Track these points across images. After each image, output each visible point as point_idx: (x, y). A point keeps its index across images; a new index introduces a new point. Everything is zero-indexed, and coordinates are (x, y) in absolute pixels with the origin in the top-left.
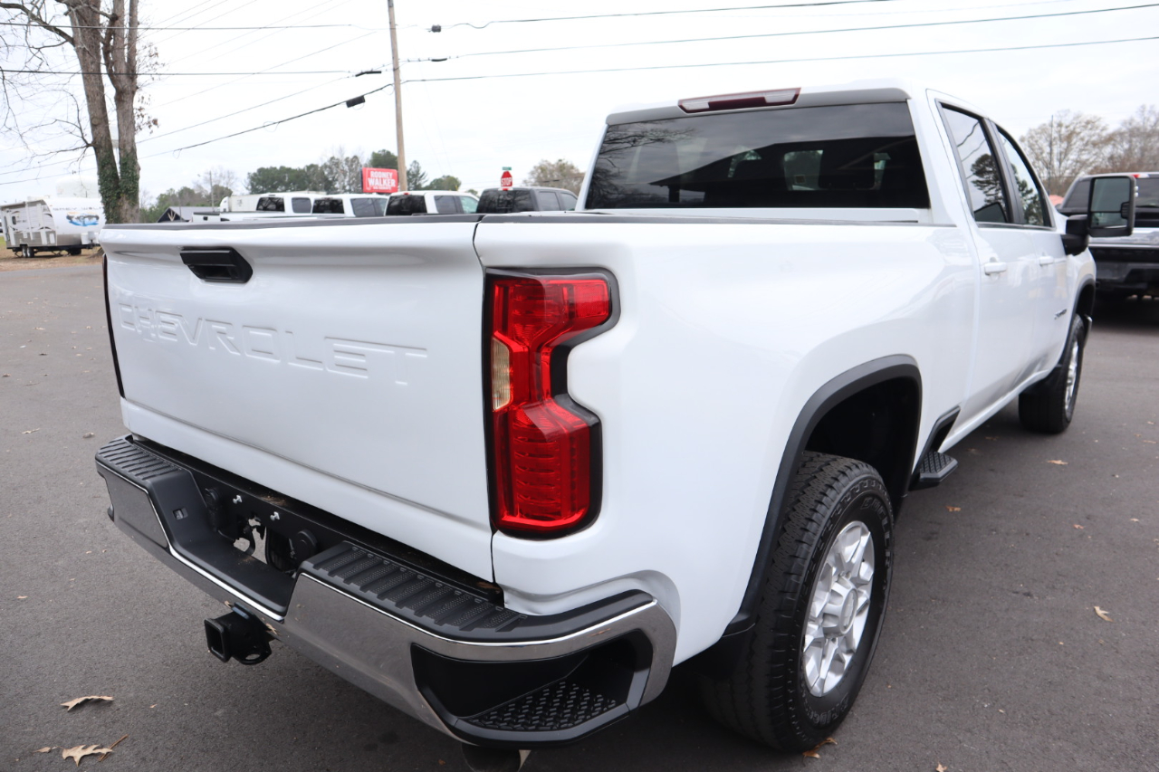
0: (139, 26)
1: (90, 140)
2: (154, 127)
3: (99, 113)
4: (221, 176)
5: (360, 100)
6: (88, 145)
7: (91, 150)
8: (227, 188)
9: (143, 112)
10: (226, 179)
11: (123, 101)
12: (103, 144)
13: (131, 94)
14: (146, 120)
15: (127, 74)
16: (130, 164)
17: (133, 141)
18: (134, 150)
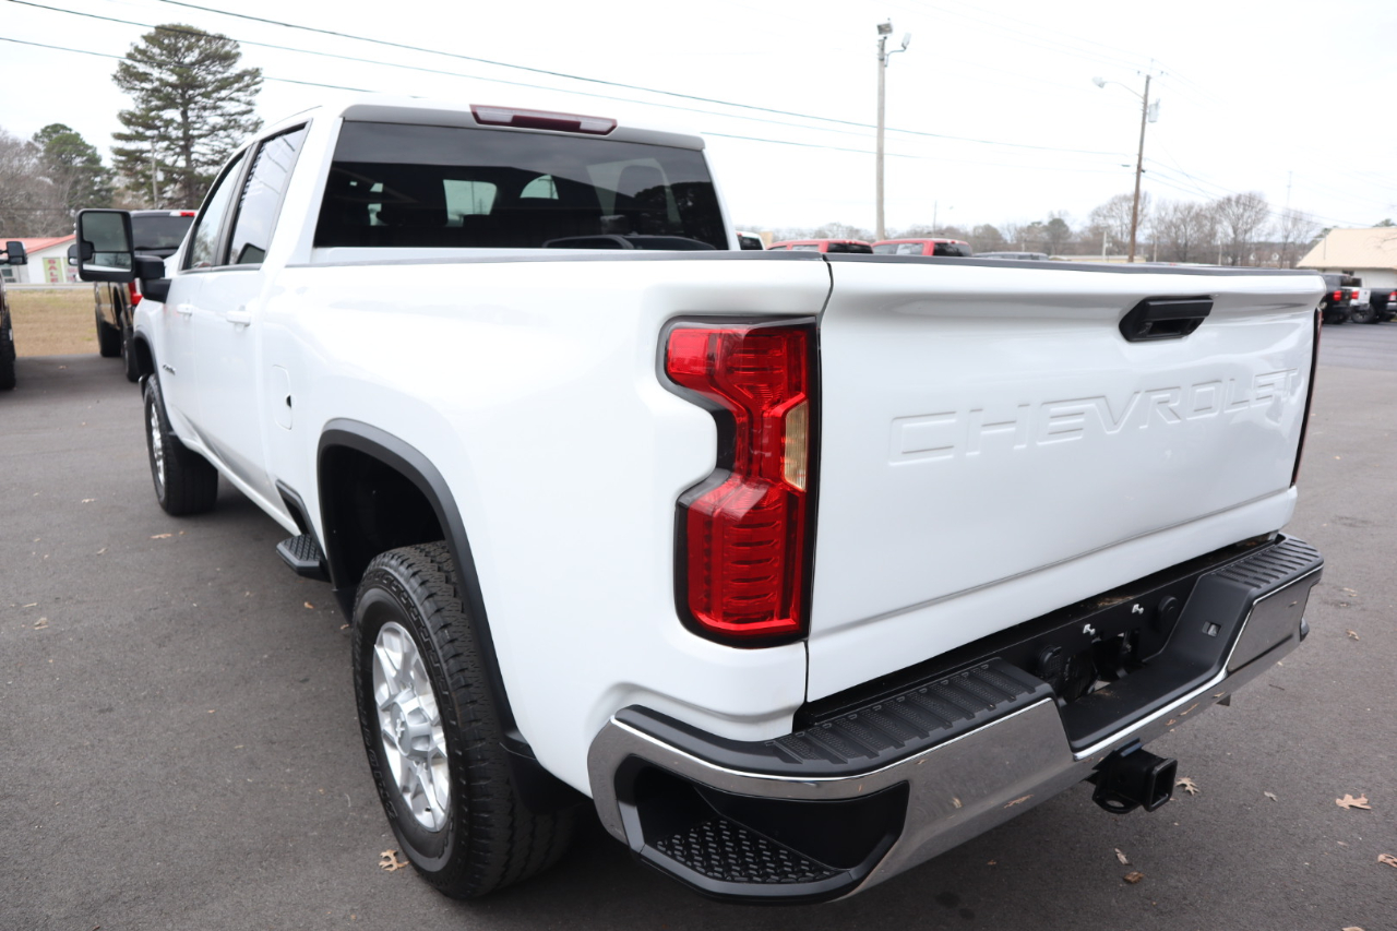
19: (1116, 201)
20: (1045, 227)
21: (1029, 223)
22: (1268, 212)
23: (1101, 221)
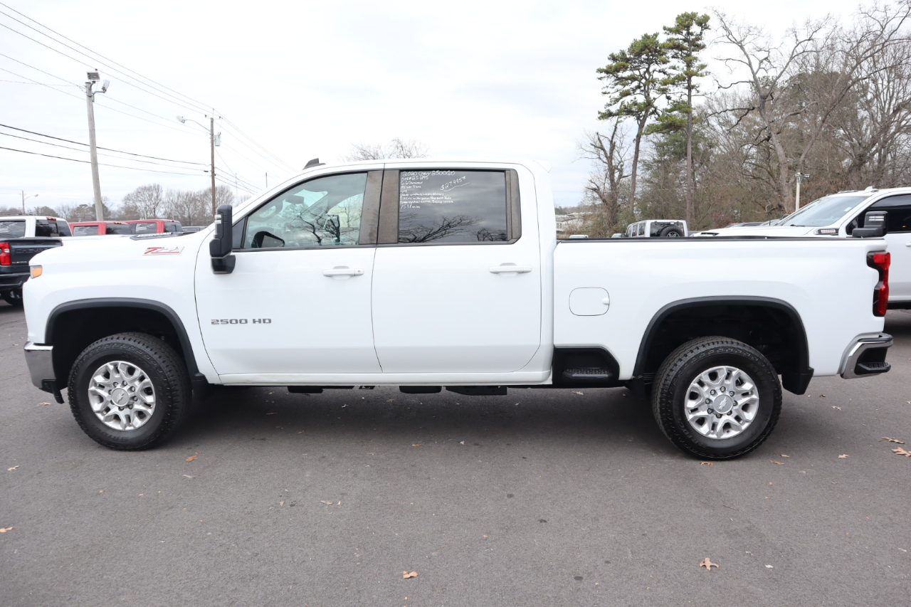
19: (140, 191)
20: (89, 208)
21: (78, 206)
22: (233, 198)
23: (131, 203)
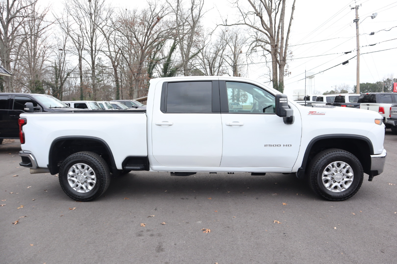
0: (288, 46)
1: (272, 79)
2: (289, 75)
3: (275, 71)
4: (344, 87)
5: (347, 62)
6: (271, 81)
7: (272, 82)
8: (346, 91)
9: (287, 70)
10: (346, 88)
11: (281, 68)
12: (275, 80)
13: (283, 66)
14: (287, 72)
15: (283, 60)
16: (281, 85)
17: (283, 79)
18: (283, 82)
